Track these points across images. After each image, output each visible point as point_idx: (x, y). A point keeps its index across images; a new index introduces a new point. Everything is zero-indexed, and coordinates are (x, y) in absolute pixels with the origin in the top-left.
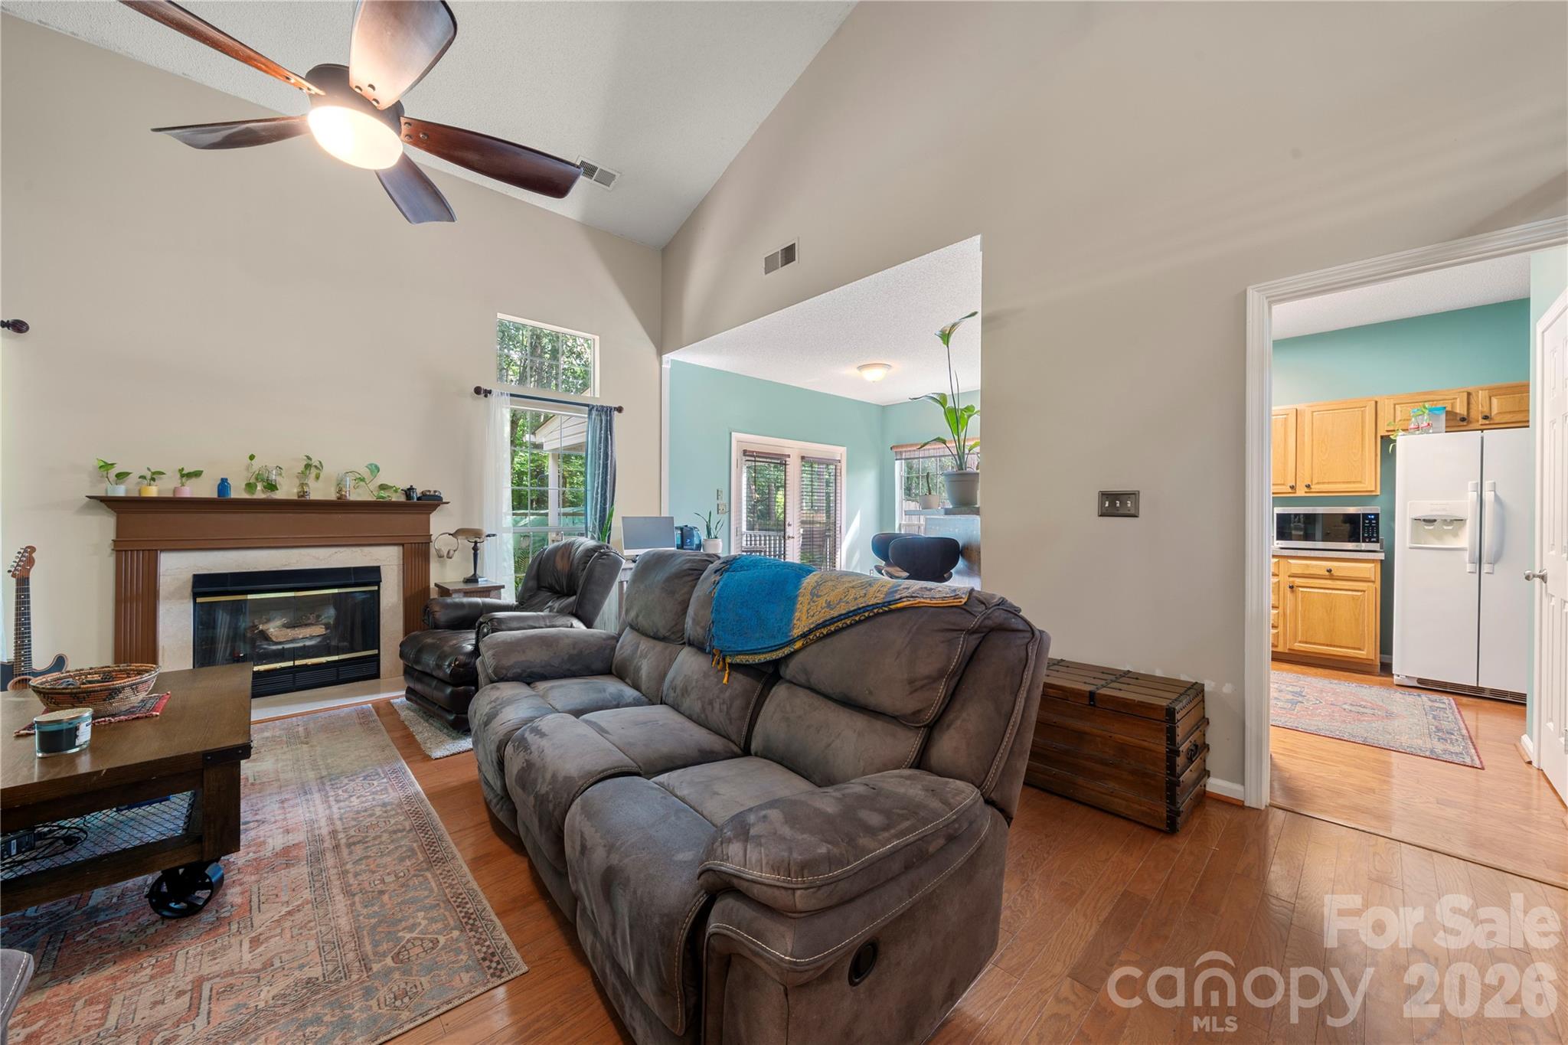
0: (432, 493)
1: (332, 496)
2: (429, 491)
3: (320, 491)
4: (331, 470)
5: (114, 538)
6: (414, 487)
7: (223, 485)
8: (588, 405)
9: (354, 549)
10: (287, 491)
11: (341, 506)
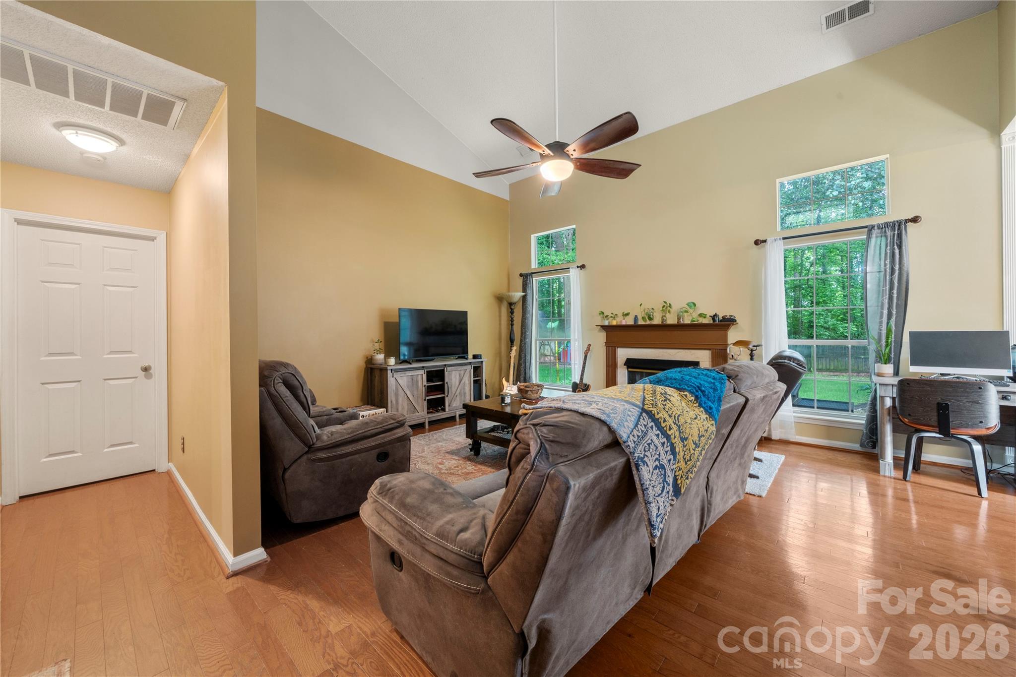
0: (728, 317)
1: (675, 322)
2: (727, 316)
3: (671, 320)
4: (676, 308)
5: (605, 341)
6: (717, 314)
7: (636, 318)
8: (866, 227)
9: (687, 351)
10: (657, 321)
11: (680, 327)
